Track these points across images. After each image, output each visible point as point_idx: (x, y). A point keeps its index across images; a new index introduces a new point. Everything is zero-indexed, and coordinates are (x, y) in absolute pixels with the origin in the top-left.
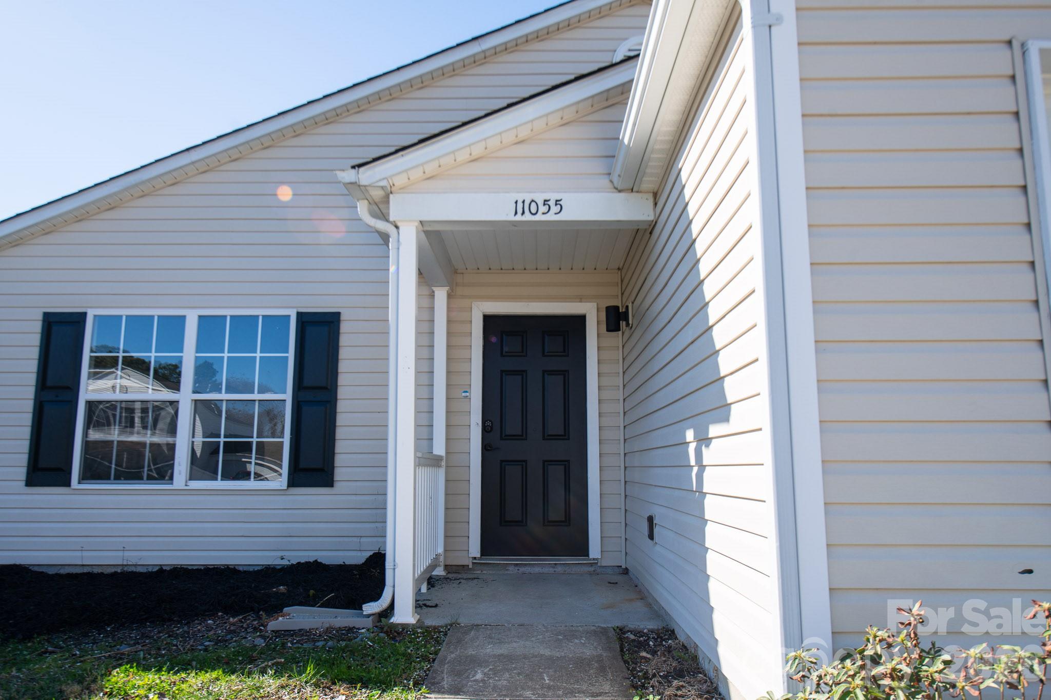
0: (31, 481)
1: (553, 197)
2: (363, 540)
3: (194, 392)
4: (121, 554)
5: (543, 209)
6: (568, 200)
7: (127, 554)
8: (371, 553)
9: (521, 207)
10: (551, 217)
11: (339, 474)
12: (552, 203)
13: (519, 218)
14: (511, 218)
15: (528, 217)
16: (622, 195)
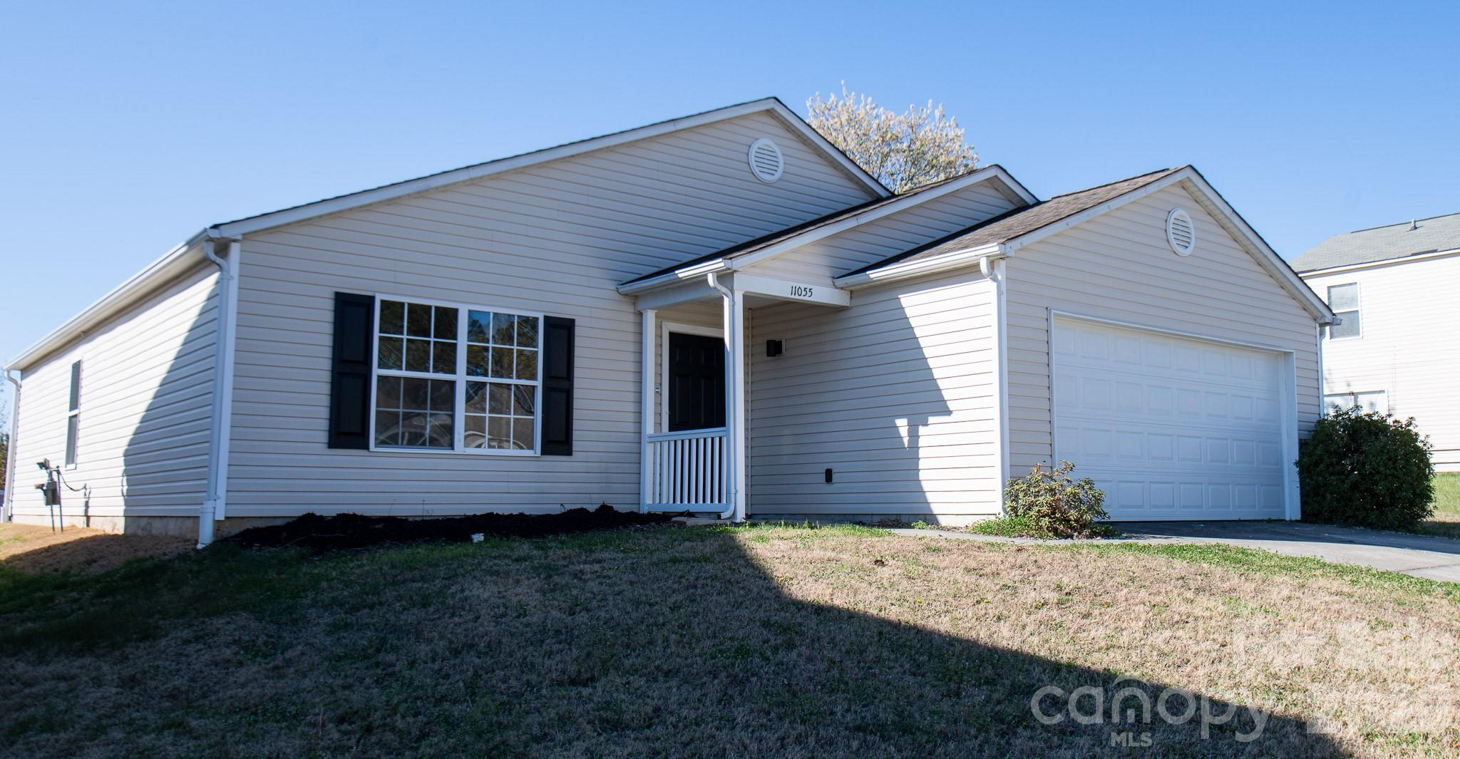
0: (332, 445)
1: (809, 287)
2: (592, 496)
3: (468, 374)
4: (421, 507)
5: (804, 293)
6: (815, 289)
7: (427, 507)
8: (599, 506)
9: (795, 290)
10: (806, 298)
11: (576, 445)
12: (808, 290)
13: (793, 296)
14: (789, 296)
15: (797, 297)
16: (837, 290)
